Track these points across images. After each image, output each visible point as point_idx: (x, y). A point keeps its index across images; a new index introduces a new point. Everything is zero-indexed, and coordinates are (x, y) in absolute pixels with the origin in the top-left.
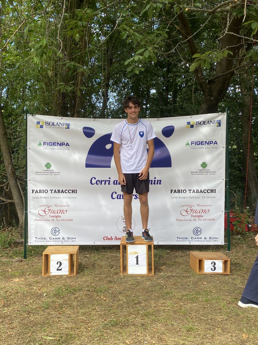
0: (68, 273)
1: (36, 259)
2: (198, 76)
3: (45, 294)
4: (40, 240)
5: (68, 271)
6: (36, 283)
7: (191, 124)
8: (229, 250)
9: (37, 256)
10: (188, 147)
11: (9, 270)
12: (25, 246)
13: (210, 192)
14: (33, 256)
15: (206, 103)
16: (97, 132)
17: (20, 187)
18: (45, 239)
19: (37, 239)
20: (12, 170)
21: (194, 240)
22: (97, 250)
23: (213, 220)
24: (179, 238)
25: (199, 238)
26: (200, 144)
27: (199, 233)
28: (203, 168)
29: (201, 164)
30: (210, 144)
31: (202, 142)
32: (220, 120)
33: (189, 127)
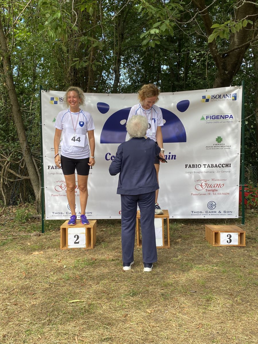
0: (85, 246)
1: (53, 234)
2: (212, 49)
3: (65, 266)
4: (57, 215)
5: (85, 244)
6: (55, 255)
7: (207, 98)
8: (243, 223)
9: (54, 230)
10: (204, 122)
11: (28, 243)
12: (43, 221)
13: (225, 166)
14: (51, 231)
15: (220, 77)
16: (111, 107)
17: (35, 164)
18: (62, 213)
19: (54, 213)
20: (27, 146)
21: (209, 214)
22: (113, 224)
23: (228, 194)
24: (193, 212)
25: (214, 212)
26: (215, 119)
27: (214, 207)
28: (218, 142)
29: (216, 139)
30: (225, 118)
31: (218, 116)
32: (236, 94)
33: (204, 102)
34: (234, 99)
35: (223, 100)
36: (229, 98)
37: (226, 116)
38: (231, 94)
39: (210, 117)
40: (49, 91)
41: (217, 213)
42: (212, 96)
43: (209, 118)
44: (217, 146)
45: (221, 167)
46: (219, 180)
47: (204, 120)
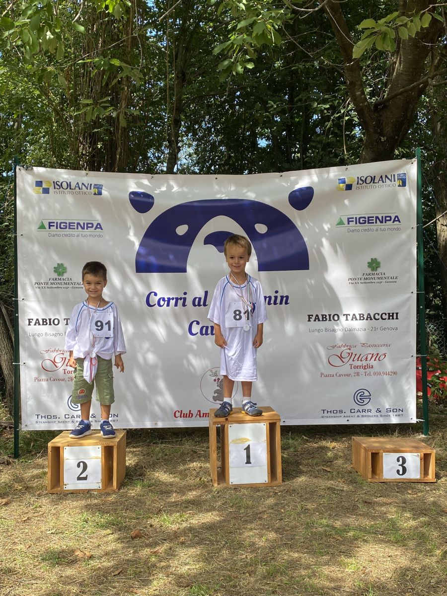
0: (100, 485)
4: (46, 420)
7: (347, 182)
8: (426, 434)
9: (39, 453)
10: (342, 229)
12: (16, 434)
13: (387, 318)
14: (33, 453)
18: (55, 417)
19: (40, 417)
21: (356, 414)
22: (162, 439)
23: (395, 373)
24: (326, 412)
25: (366, 411)
26: (365, 223)
27: (366, 401)
28: (373, 270)
29: (368, 263)
30: (385, 222)
31: (370, 219)
32: (405, 174)
33: (342, 190)
34: (401, 184)
35: (380, 186)
36: (391, 181)
37: (386, 217)
38: (394, 175)
39: (354, 220)
40: (32, 169)
41: (374, 412)
42: (358, 178)
43: (353, 221)
44: (370, 277)
45: (379, 319)
46: (376, 346)
47: (343, 226)
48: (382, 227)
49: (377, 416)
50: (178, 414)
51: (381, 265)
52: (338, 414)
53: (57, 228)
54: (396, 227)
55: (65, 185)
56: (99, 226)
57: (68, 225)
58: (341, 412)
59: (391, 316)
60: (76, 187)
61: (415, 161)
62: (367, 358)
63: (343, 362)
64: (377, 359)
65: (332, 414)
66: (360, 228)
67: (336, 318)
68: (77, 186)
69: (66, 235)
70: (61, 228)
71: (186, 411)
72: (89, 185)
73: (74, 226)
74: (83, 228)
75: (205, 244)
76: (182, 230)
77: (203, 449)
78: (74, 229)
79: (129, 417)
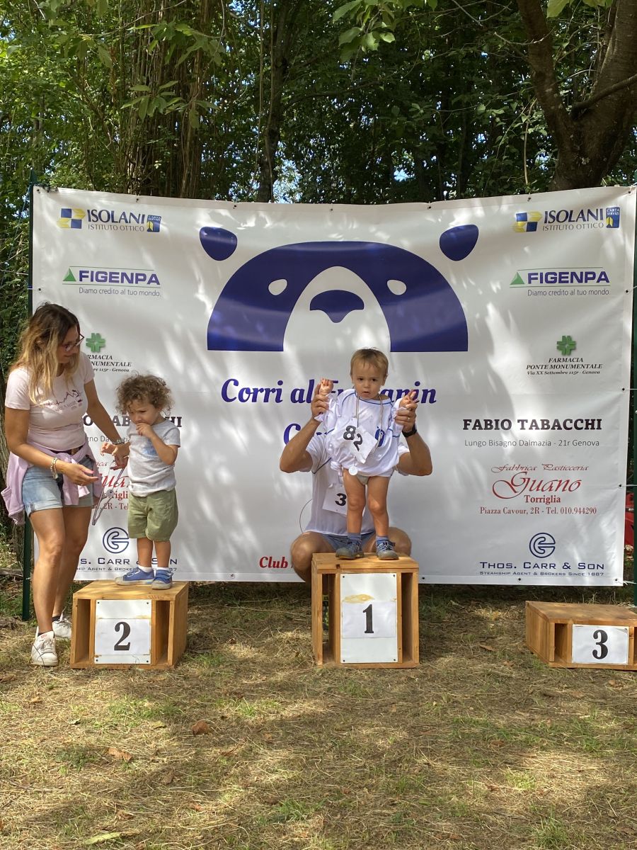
0: (149, 659)
7: (530, 219)
12: (26, 584)
13: (584, 427)
16: (241, 242)
18: (84, 561)
21: (532, 570)
22: (241, 600)
23: (593, 510)
24: (486, 565)
25: (548, 567)
26: (555, 282)
27: (549, 551)
28: (564, 354)
29: (558, 343)
30: (586, 282)
31: (563, 275)
32: (618, 208)
33: (521, 230)
34: (612, 225)
35: (579, 227)
36: (597, 219)
37: (587, 273)
38: (601, 210)
39: (539, 276)
40: (57, 190)
41: (559, 568)
42: (546, 213)
43: (536, 279)
44: (561, 364)
45: (571, 428)
46: (565, 469)
47: (522, 285)
48: (581, 289)
49: (564, 574)
50: (265, 563)
51: (578, 346)
52: (505, 570)
53: (92, 280)
54: (602, 289)
55: (104, 216)
56: (154, 279)
57: (108, 276)
58: (510, 566)
59: (591, 424)
60: (121, 218)
61: (633, 189)
62: (551, 487)
63: (515, 492)
64: (567, 488)
65: (496, 570)
66: (548, 290)
67: (506, 425)
68: (123, 217)
69: (105, 291)
70: (97, 280)
71: (277, 558)
72: (141, 216)
73: (118, 278)
74: (131, 282)
75: (311, 310)
76: (278, 287)
77: (302, 615)
78: (118, 282)
79: (192, 564)
